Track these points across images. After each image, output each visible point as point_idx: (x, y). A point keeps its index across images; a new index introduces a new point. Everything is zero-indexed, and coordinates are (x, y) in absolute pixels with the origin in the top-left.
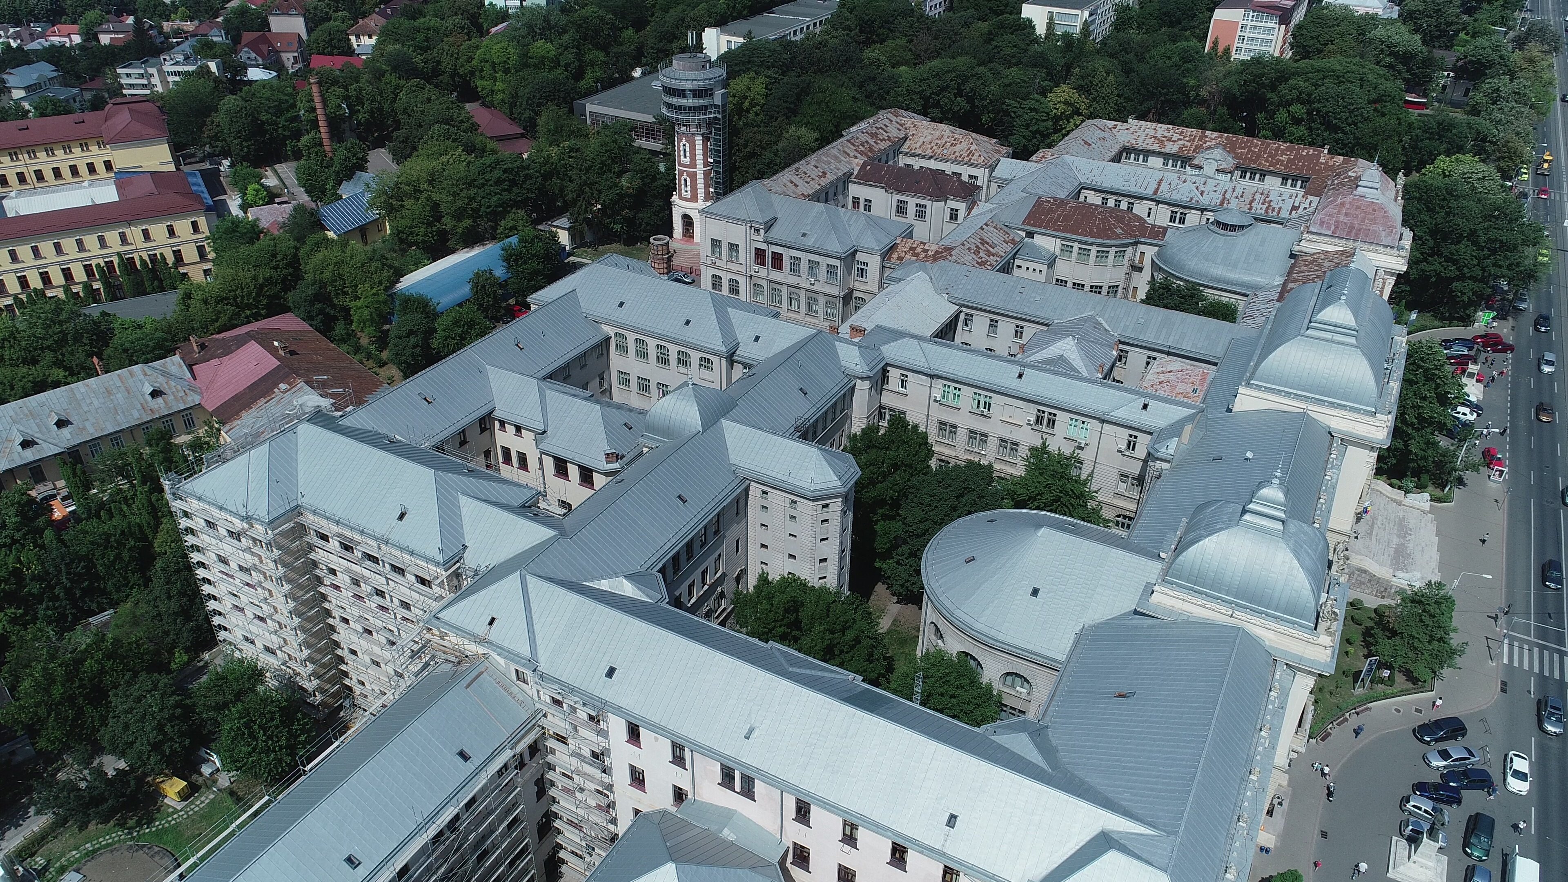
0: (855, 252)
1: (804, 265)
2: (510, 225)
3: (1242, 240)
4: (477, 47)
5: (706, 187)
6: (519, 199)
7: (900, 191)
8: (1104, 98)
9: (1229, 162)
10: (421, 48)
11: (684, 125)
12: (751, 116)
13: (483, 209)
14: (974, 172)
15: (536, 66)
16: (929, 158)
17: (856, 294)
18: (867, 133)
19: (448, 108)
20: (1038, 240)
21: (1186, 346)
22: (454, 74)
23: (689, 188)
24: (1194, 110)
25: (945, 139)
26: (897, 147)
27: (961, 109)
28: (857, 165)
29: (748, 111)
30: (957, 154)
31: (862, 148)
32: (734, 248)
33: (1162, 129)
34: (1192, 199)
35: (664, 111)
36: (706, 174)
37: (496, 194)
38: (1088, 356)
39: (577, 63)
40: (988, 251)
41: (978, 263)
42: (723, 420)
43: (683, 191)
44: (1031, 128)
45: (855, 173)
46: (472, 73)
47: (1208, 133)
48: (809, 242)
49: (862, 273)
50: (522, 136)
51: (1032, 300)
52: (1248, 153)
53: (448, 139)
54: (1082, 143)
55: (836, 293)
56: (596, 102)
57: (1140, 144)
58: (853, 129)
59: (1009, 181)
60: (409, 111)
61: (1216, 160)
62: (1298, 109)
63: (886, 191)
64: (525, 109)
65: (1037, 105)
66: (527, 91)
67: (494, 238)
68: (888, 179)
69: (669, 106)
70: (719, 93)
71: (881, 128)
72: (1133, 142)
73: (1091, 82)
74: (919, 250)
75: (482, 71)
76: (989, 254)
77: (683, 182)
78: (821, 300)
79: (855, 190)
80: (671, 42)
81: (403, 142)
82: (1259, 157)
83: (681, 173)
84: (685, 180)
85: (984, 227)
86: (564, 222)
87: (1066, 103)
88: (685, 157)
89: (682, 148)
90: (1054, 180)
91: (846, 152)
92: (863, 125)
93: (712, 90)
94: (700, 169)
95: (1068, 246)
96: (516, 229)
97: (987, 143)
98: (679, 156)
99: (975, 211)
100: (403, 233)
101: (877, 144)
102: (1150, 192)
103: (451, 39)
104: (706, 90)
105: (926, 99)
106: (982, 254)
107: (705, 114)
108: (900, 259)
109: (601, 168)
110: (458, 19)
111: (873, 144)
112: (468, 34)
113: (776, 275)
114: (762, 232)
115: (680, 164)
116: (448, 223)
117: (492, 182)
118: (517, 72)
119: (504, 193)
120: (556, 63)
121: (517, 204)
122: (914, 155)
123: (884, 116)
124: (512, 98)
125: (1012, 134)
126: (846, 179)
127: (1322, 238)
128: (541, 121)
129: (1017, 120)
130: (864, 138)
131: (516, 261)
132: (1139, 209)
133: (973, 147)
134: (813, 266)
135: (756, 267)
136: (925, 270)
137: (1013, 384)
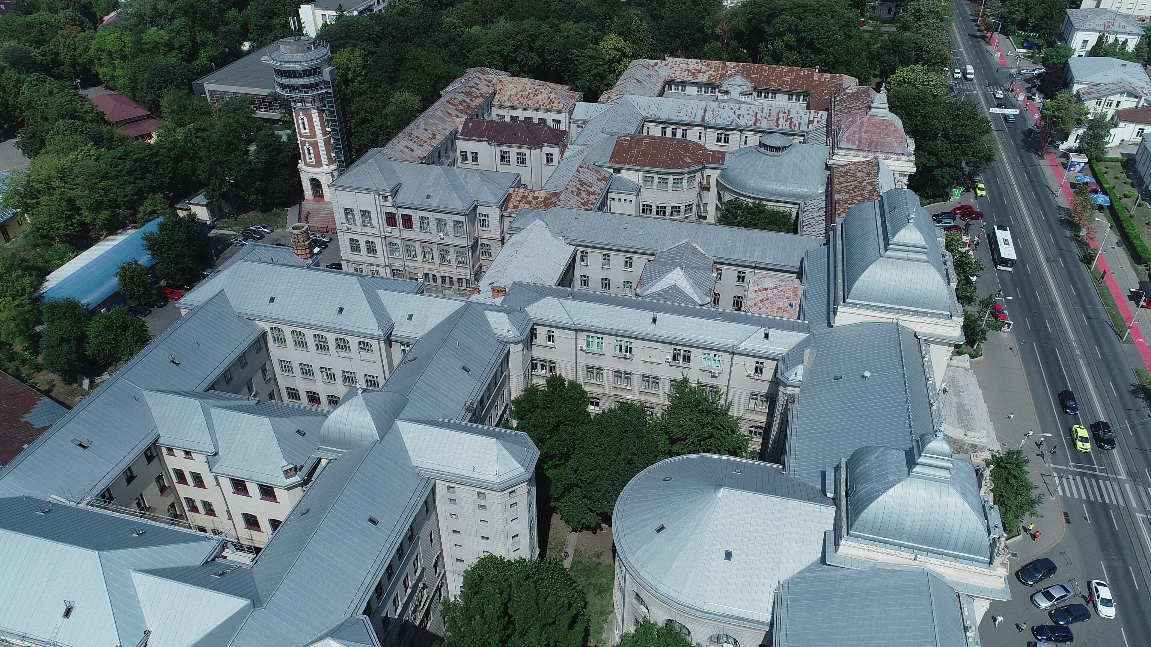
0: (476, 207)
1: (433, 223)
2: (149, 209)
3: (787, 158)
4: (92, 38)
5: (328, 153)
6: (154, 184)
7: (501, 143)
8: (641, 41)
9: (748, 86)
10: (37, 42)
11: (299, 102)
12: (356, 83)
13: (120, 199)
14: (556, 116)
15: (151, 51)
16: (517, 108)
17: (481, 241)
18: (462, 92)
19: (71, 100)
20: (625, 174)
21: (769, 260)
22: (74, 63)
23: (312, 156)
24: (712, 45)
25: (528, 91)
26: (489, 102)
27: (534, 63)
28: (460, 123)
29: (352, 80)
30: (540, 103)
31: (461, 107)
32: (366, 214)
33: (693, 63)
34: (732, 122)
35: (278, 90)
36: (327, 142)
37: (130, 183)
38: (696, 282)
39: (190, 44)
40: (587, 191)
41: (582, 204)
42: (398, 422)
43: (307, 159)
44: (592, 73)
45: (460, 130)
46: (91, 61)
47: (728, 63)
48: (435, 202)
49: (484, 223)
50: (149, 117)
51: (635, 234)
52: (760, 77)
53: (75, 132)
54: (635, 81)
55: (465, 244)
56: (213, 81)
57: (678, 78)
58: (449, 89)
59: (586, 122)
60: (33, 104)
61: (739, 86)
62: (790, 38)
63: (489, 144)
64: (146, 93)
65: (594, 53)
66: (146, 76)
67: (135, 223)
68: (489, 133)
69: (283, 86)
70: (327, 70)
71: (473, 87)
72: (672, 75)
73: (629, 28)
74: (530, 198)
75: (100, 59)
76: (589, 193)
77: (306, 151)
78: (452, 251)
79: (462, 145)
80: (272, 18)
81: (31, 137)
82: (769, 80)
83: (303, 143)
84: (308, 149)
85: (580, 169)
86: (200, 198)
87: (615, 49)
88: (305, 129)
89: (300, 122)
90: (624, 117)
91: (448, 113)
92: (456, 85)
93: (319, 68)
94: (320, 138)
95: (649, 177)
96: (156, 213)
97: (562, 90)
98: (299, 128)
99: (567, 154)
100: (43, 229)
101: (472, 101)
102: (698, 119)
103: (65, 32)
104: (315, 69)
105: (505, 57)
106: (583, 195)
107: (317, 90)
108: (516, 207)
109: (228, 147)
110: (69, 13)
111: (469, 101)
112: (81, 25)
113: (407, 234)
114: (390, 198)
115: (301, 136)
116: (87, 216)
117: (124, 173)
118: (133, 58)
119: (137, 181)
120: (170, 47)
121: (153, 190)
122: (505, 107)
123: (473, 74)
124: (132, 83)
125: (577, 79)
126: (453, 137)
127: (850, 152)
128: (164, 102)
129: (580, 67)
130: (461, 97)
131: (160, 248)
132: (692, 135)
133: (553, 96)
134: (441, 224)
135: (389, 229)
136: (540, 217)
137: (649, 329)
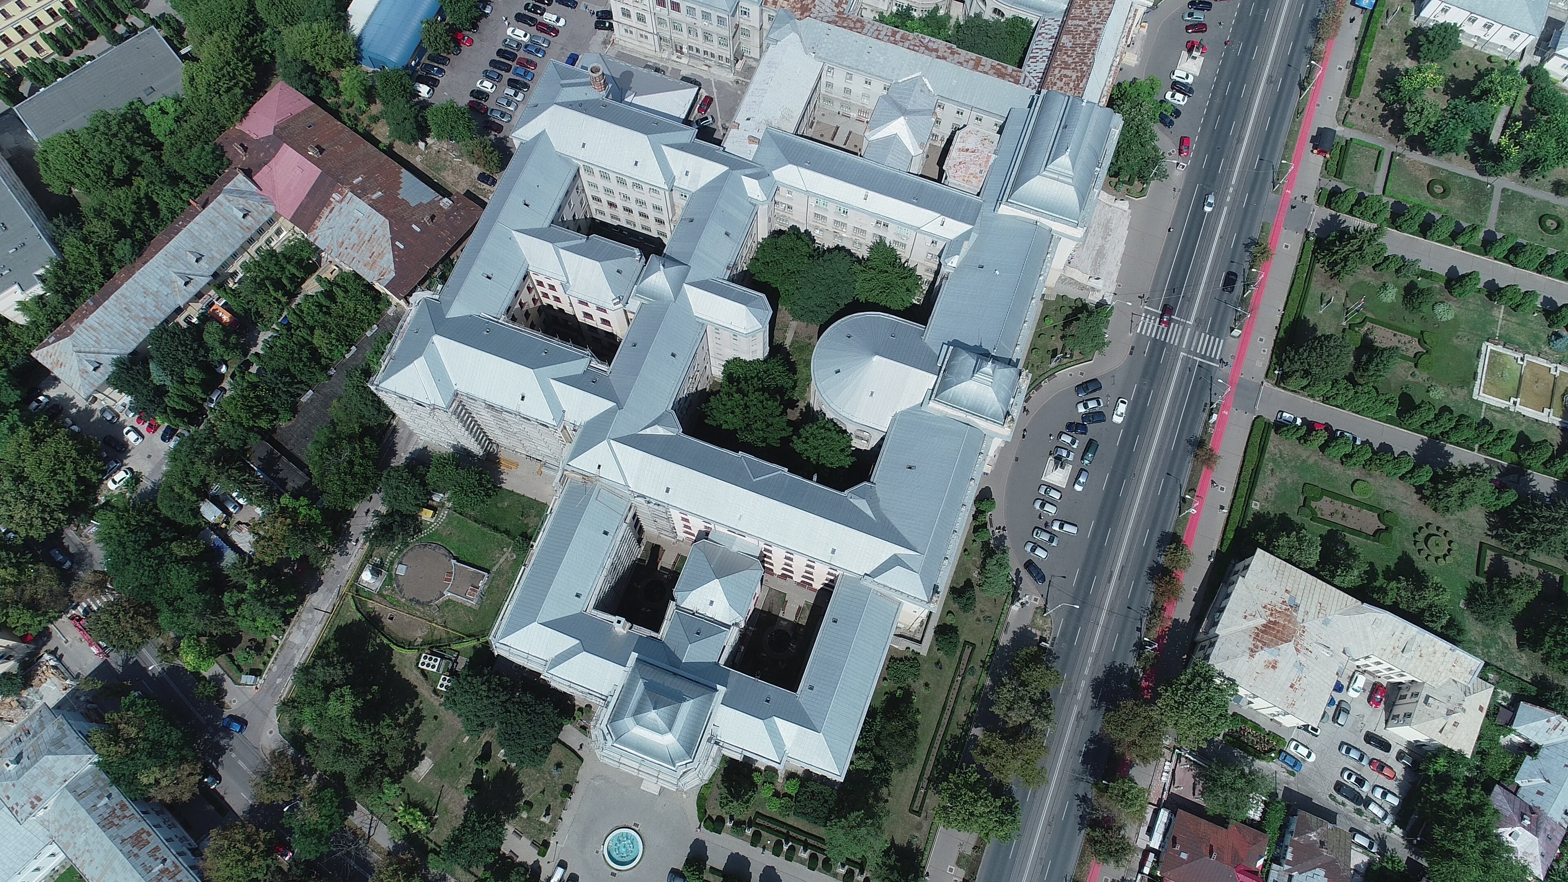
0: (738, 3)
1: (699, 13)
17: (741, 26)
38: (914, 132)
42: (686, 286)
49: (745, 13)
51: (877, 60)
78: (715, 36)
108: (774, 3)
113: (675, 15)
134: (706, 15)
135: (658, 8)
136: (795, 29)
137: (861, 204)
